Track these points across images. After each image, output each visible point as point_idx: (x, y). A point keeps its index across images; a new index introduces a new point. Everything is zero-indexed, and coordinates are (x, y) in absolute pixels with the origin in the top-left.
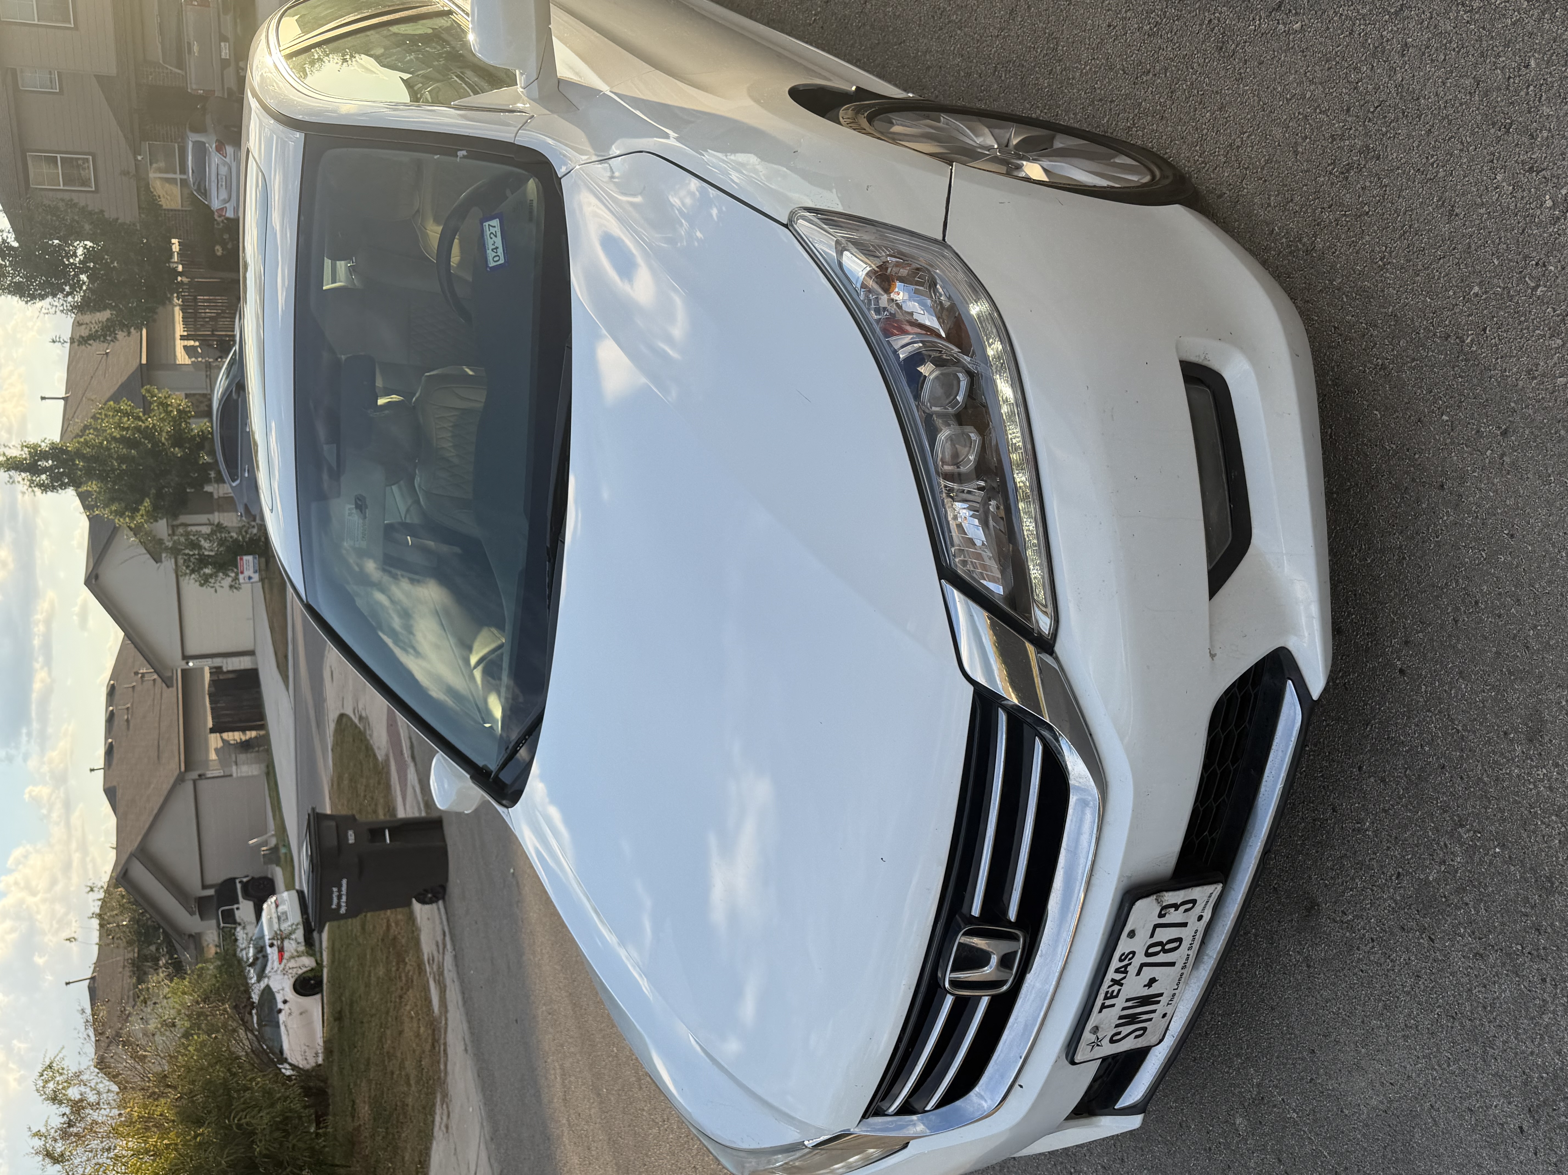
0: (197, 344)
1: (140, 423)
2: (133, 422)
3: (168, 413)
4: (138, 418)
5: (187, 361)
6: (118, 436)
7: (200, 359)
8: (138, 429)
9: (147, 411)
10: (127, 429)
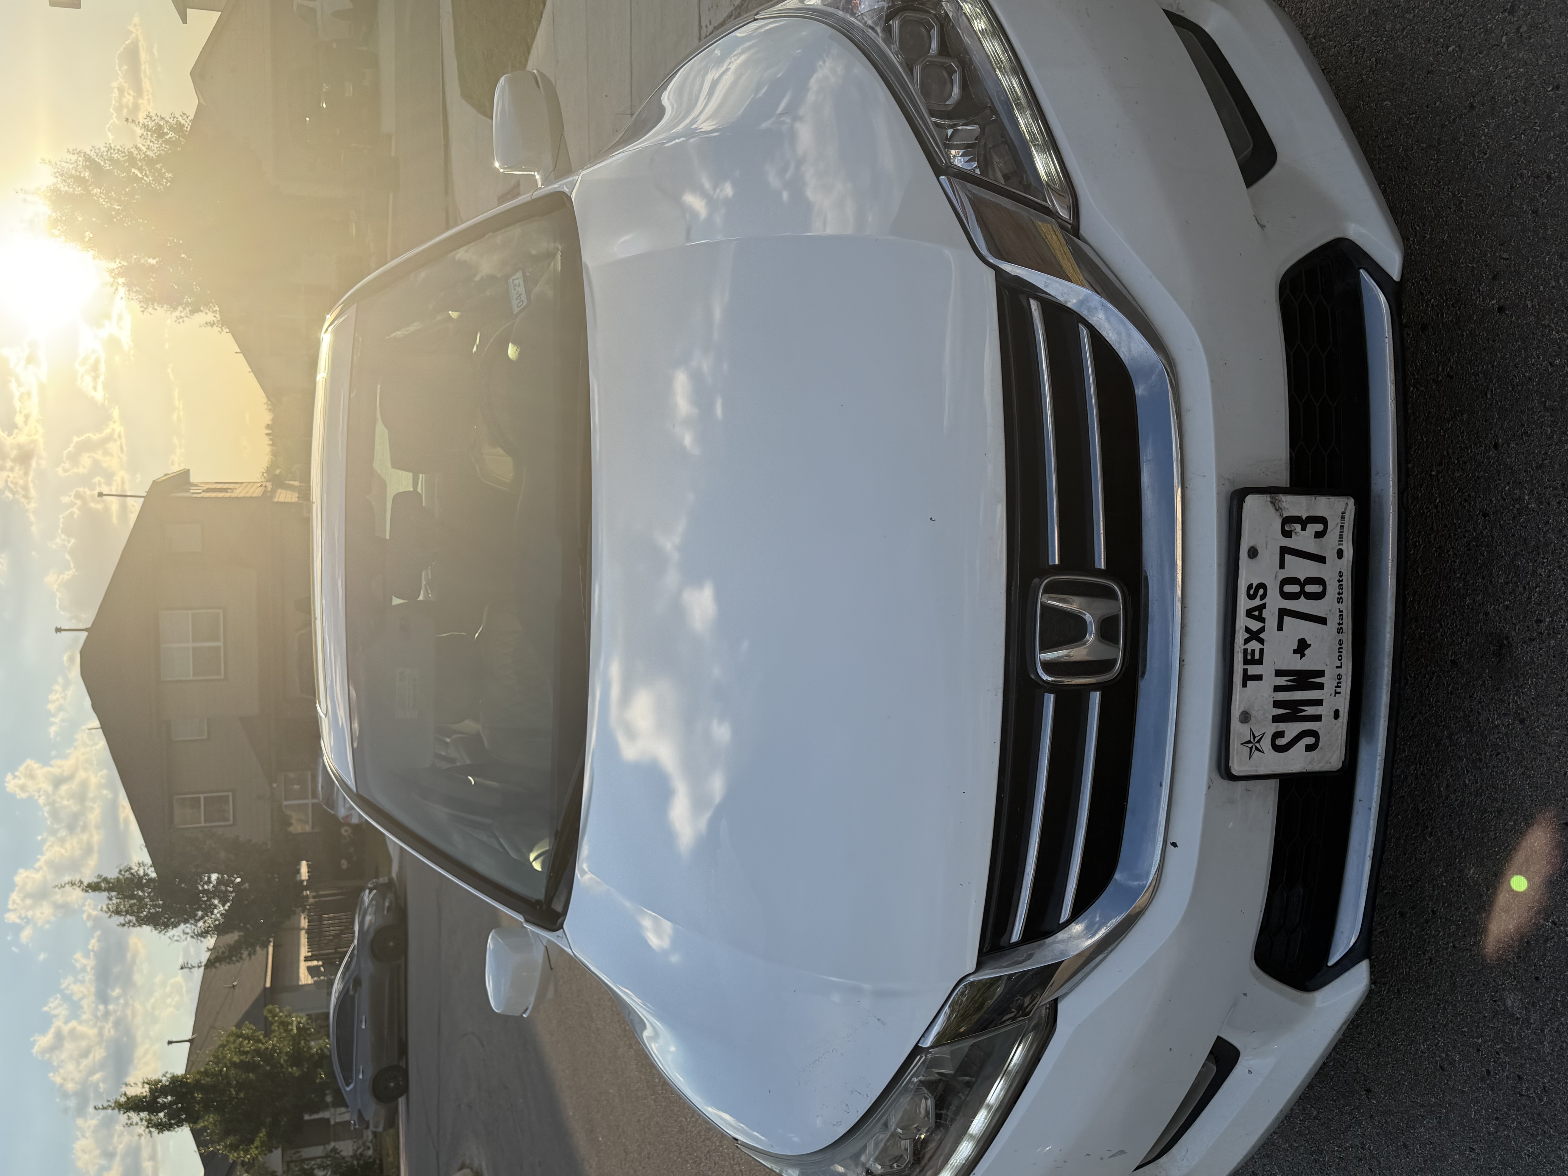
0: (320, 963)
1: (260, 1045)
2: (253, 1045)
3: (288, 1031)
4: (259, 1041)
5: (310, 981)
6: (238, 1061)
7: (322, 978)
8: (258, 1052)
9: (268, 1034)
10: (247, 1053)
